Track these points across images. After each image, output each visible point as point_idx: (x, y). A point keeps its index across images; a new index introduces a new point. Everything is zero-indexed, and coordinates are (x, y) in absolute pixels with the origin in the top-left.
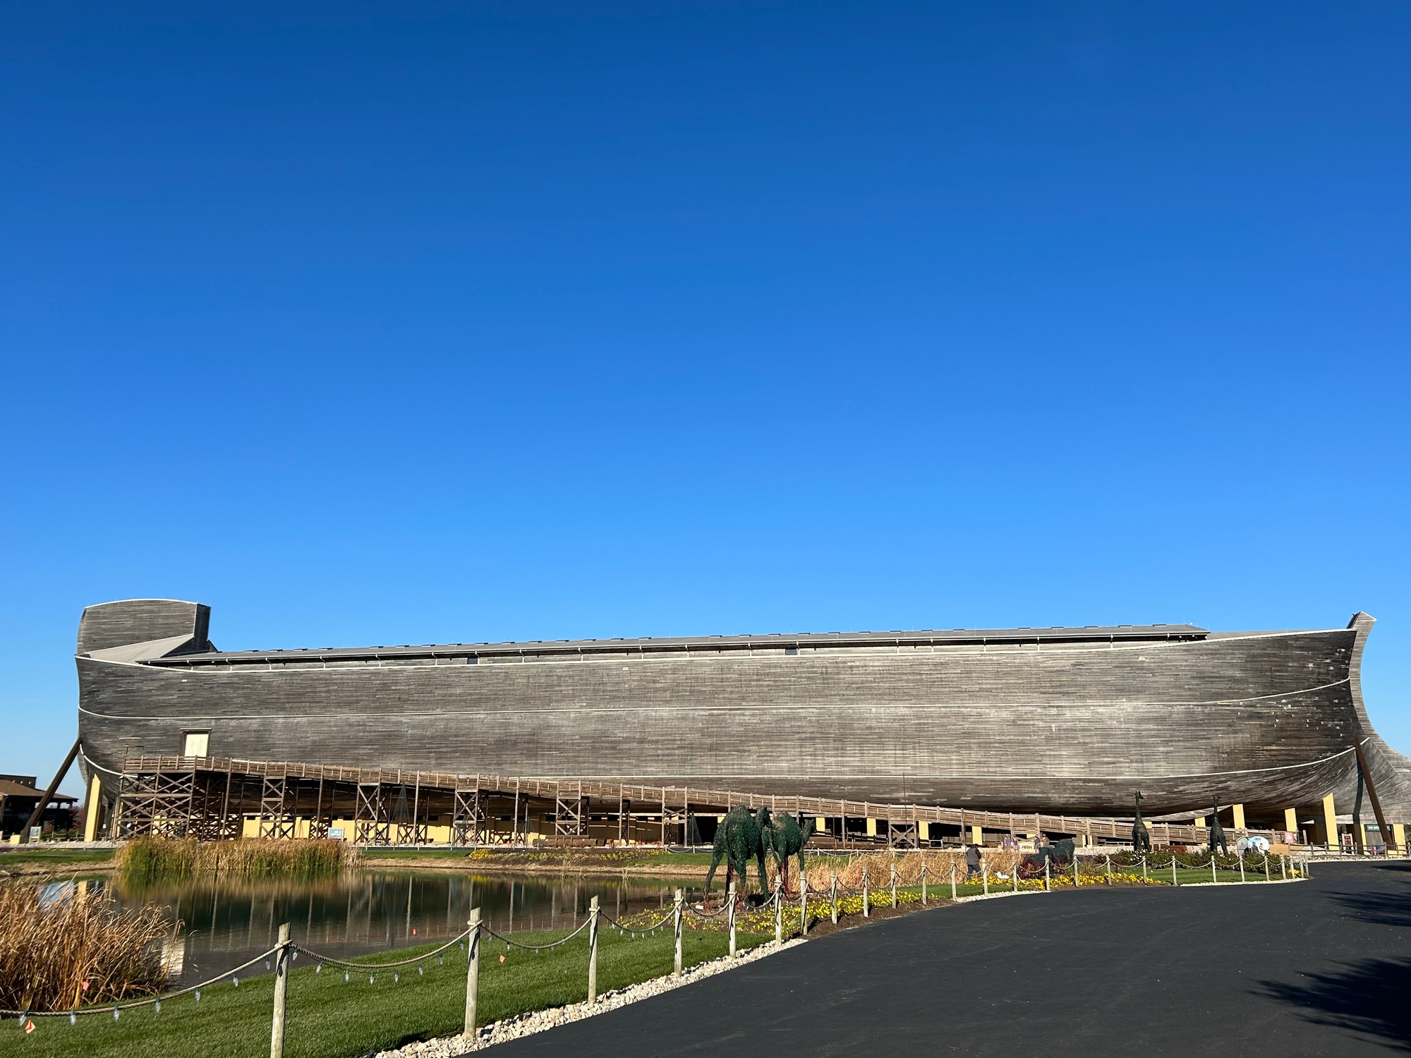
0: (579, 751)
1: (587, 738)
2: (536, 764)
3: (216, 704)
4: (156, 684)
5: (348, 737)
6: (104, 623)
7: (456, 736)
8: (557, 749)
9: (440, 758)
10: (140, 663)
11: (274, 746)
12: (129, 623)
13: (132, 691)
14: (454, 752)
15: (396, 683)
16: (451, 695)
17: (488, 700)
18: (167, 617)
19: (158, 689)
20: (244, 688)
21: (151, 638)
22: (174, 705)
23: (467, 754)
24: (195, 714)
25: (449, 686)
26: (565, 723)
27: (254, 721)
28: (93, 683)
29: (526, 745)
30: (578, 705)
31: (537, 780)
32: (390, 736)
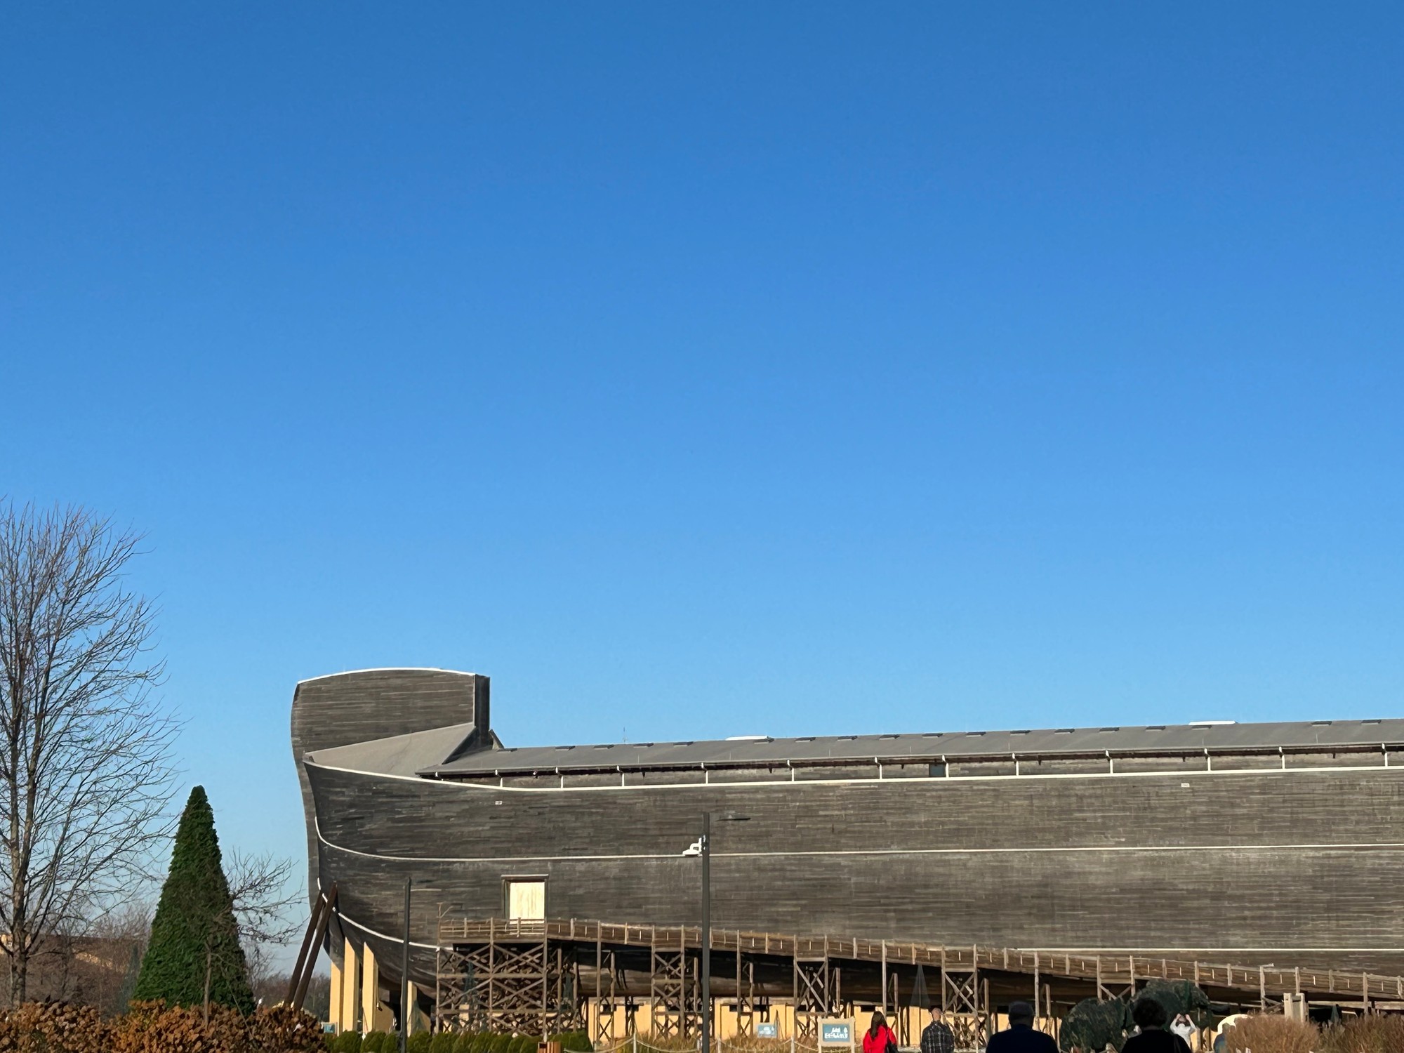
0: (1119, 911)
1: (1131, 891)
2: (1054, 930)
3: (551, 838)
4: (456, 808)
5: (760, 888)
6: (330, 707)
7: (926, 886)
8: (1084, 908)
9: (903, 920)
10: (424, 776)
11: (647, 900)
12: (368, 707)
13: (420, 820)
14: (924, 910)
15: (826, 807)
16: (912, 824)
17: (970, 832)
18: (429, 697)
19: (459, 816)
20: (591, 814)
21: (406, 730)
22: (486, 840)
23: (944, 914)
24: (519, 854)
25: (908, 810)
26: (1097, 869)
27: (612, 861)
28: (351, 805)
29: (1036, 901)
30: (1112, 841)
31: (1066, 953)
32: (822, 885)
